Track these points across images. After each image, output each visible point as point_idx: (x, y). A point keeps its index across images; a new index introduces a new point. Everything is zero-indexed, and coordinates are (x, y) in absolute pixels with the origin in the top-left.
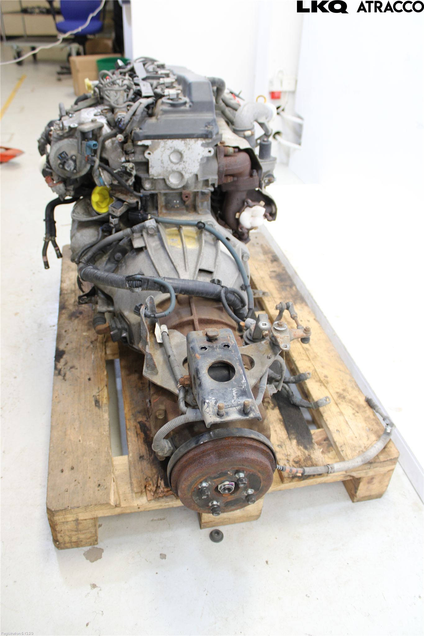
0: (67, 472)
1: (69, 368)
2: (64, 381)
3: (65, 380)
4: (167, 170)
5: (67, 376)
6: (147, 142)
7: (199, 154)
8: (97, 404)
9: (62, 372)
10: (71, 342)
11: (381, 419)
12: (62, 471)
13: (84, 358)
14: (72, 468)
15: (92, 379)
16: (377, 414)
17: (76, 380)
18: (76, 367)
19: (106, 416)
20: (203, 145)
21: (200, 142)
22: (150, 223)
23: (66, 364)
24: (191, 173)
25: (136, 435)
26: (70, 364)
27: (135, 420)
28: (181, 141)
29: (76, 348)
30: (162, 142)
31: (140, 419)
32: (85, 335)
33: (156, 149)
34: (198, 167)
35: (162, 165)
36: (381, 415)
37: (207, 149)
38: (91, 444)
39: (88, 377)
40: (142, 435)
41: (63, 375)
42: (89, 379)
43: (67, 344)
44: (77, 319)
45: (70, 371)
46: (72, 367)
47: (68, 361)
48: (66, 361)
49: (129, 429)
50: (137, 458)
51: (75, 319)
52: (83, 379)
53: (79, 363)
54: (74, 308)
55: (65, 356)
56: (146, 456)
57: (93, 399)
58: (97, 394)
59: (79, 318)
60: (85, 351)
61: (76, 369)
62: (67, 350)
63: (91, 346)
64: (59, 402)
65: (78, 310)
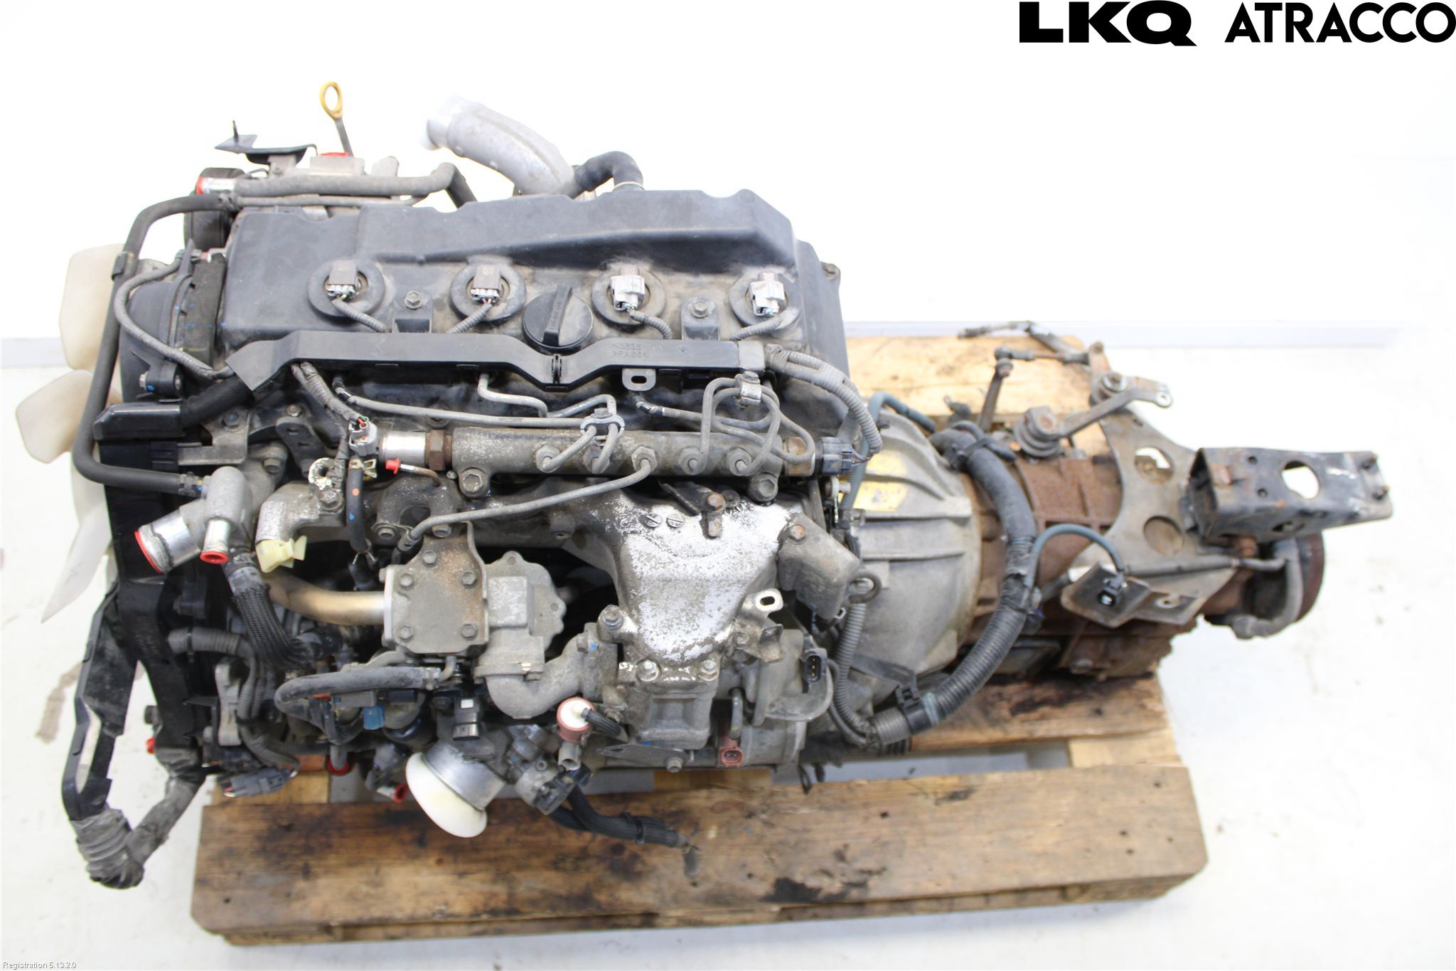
0: (1133, 842)
1: (842, 865)
2: (885, 874)
3: (884, 869)
5: (870, 864)
8: (962, 795)
9: (856, 878)
10: (744, 866)
11: (1008, 333)
12: (1130, 852)
13: (807, 831)
14: (1124, 833)
15: (884, 809)
16: (996, 334)
17: (885, 844)
18: (841, 848)
19: (995, 777)
23: (827, 873)
25: (1045, 722)
26: (829, 864)
27: (1006, 721)
29: (768, 852)
31: (1005, 713)
32: (719, 834)
36: (1002, 328)
38: (1066, 803)
39: (879, 820)
40: (1045, 710)
41: (865, 876)
42: (884, 815)
43: (750, 876)
44: (646, 857)
45: (855, 859)
46: (840, 856)
47: (816, 868)
48: (814, 874)
49: (1030, 732)
50: (1098, 720)
51: (644, 863)
52: (883, 829)
53: (827, 840)
54: (588, 869)
55: (798, 878)
56: (1093, 705)
57: (947, 806)
58: (932, 796)
59: (640, 853)
60: (780, 830)
61: (846, 846)
62: (773, 876)
63: (764, 816)
64: (954, 877)
65: (600, 859)
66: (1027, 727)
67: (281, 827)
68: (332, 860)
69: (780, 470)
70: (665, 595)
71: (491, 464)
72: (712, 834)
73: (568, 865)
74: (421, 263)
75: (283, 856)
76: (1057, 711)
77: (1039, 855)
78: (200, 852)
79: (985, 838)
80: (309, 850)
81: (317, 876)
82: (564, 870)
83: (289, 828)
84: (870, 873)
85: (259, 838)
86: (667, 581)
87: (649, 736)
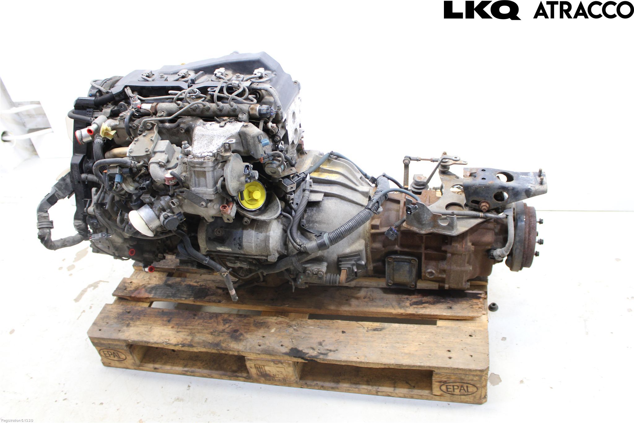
0: (452, 355)
1: (320, 347)
2: (337, 352)
3: (337, 350)
5: (331, 348)
8: (379, 330)
9: (324, 352)
10: (281, 342)
12: (450, 358)
13: (310, 334)
14: (449, 351)
15: (344, 330)
17: (340, 342)
18: (322, 341)
19: (396, 325)
23: (313, 349)
25: (424, 309)
26: (315, 346)
27: (407, 307)
29: (292, 339)
32: (275, 331)
38: (425, 337)
39: (341, 334)
40: (426, 305)
42: (343, 332)
43: (282, 345)
44: (245, 335)
45: (326, 345)
46: (320, 344)
47: (309, 346)
48: (308, 348)
49: (416, 312)
50: (449, 310)
51: (244, 336)
52: (342, 337)
53: (317, 338)
54: (222, 336)
55: (300, 348)
56: (449, 305)
57: (371, 332)
58: (366, 329)
59: (243, 333)
60: (299, 332)
61: (324, 341)
62: (291, 346)
63: (295, 327)
64: (366, 357)
65: (228, 333)
66: (416, 310)
67: (127, 312)
68: (138, 323)
69: (248, 112)
70: (202, 139)
71: (167, 110)
72: (273, 331)
73: (216, 334)
74: (172, 74)
75: (123, 320)
76: (431, 306)
77: (406, 354)
78: (98, 315)
79: (384, 345)
80: (132, 319)
81: (131, 326)
82: (214, 335)
83: (129, 312)
84: (330, 351)
85: (118, 314)
86: (203, 135)
87: (194, 190)
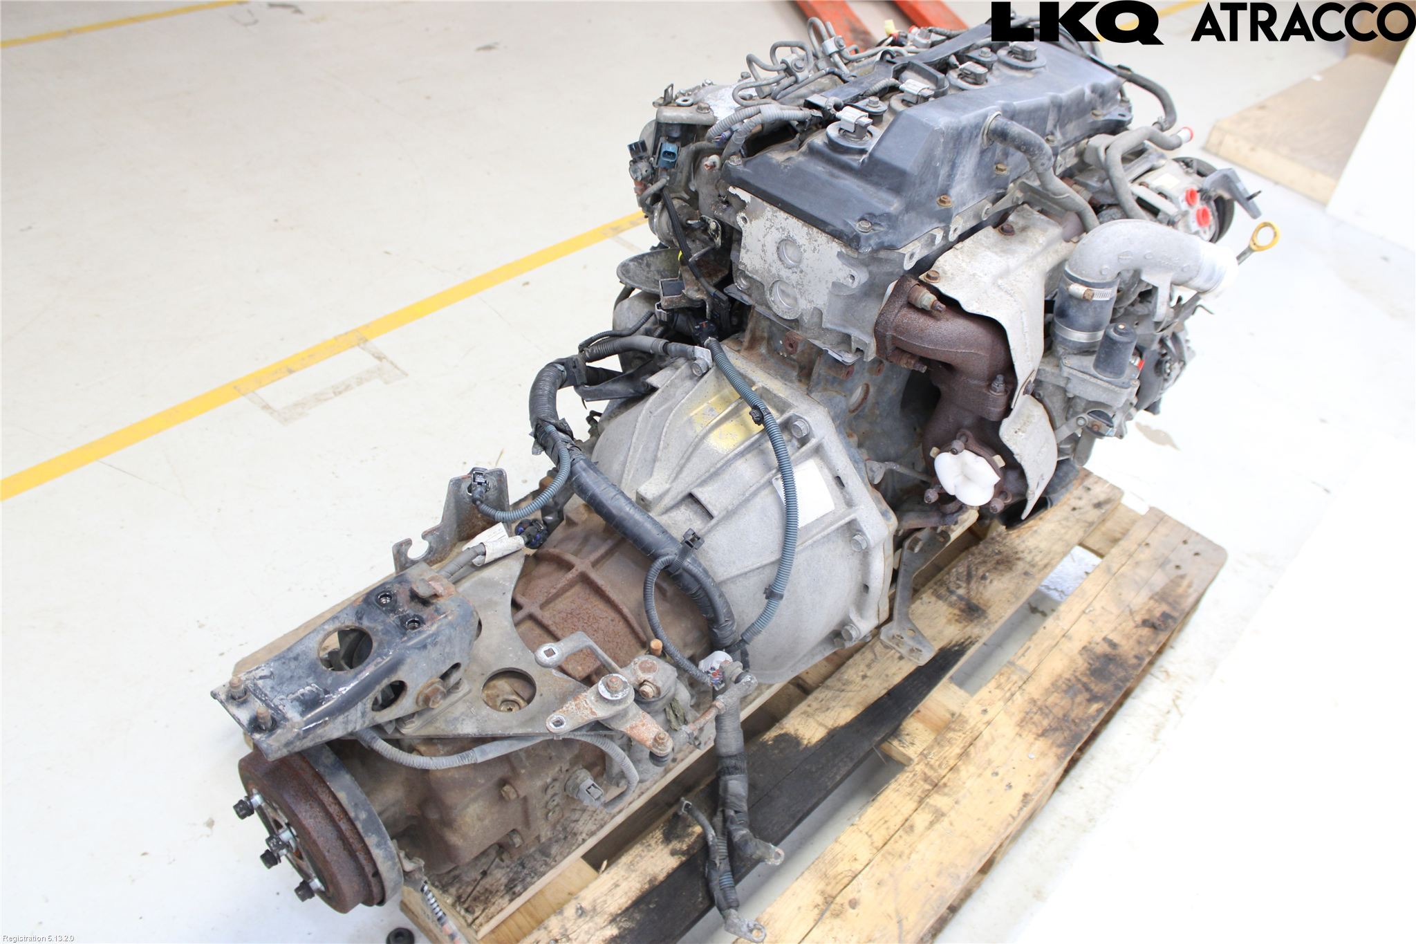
4: (769, 271)
6: (745, 196)
7: (831, 272)
20: (840, 255)
21: (836, 247)
22: (702, 354)
24: (811, 302)
28: (803, 225)
30: (769, 210)
33: (757, 218)
34: (826, 298)
35: (762, 254)
37: (848, 270)
